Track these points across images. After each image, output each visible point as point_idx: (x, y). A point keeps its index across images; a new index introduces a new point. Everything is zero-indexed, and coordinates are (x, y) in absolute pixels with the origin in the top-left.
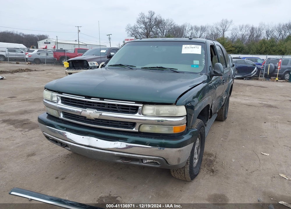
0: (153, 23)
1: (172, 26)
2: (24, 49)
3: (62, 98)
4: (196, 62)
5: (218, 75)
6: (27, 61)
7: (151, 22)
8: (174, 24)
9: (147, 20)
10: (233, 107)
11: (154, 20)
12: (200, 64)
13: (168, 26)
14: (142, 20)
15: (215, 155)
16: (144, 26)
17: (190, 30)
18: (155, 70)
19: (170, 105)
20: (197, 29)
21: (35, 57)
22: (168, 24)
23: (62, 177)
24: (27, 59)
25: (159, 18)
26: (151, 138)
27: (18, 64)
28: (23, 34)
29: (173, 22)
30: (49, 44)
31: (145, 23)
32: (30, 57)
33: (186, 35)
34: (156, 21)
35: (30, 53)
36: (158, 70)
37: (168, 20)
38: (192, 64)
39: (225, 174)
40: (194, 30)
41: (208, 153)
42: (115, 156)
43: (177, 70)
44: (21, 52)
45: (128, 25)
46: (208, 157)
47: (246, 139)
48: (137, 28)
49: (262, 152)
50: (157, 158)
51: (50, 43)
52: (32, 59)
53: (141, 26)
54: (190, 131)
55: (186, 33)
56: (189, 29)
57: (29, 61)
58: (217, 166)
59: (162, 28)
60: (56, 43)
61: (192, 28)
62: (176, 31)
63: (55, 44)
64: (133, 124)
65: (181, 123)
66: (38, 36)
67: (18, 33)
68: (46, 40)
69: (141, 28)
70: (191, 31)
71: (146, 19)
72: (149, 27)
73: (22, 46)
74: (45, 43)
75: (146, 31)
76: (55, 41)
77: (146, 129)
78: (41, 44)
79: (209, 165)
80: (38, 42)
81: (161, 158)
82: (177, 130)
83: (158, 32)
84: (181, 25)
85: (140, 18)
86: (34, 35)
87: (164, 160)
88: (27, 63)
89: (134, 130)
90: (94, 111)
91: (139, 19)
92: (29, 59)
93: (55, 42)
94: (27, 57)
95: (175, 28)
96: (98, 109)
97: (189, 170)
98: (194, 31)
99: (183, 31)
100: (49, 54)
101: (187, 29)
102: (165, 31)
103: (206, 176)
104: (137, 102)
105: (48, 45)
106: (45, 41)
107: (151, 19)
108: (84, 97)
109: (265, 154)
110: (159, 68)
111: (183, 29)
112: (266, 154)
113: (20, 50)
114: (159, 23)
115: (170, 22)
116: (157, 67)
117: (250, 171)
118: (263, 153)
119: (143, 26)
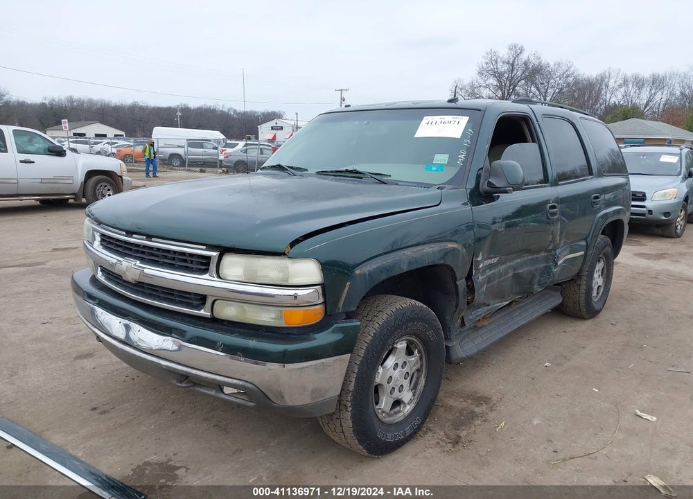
0: (519, 73)
1: (570, 79)
2: (218, 142)
3: (102, 235)
4: (441, 158)
5: (498, 190)
6: (221, 167)
7: (515, 72)
8: (576, 74)
9: (503, 68)
10: (648, 286)
11: (523, 67)
12: (450, 164)
13: (558, 79)
14: (492, 67)
15: (494, 402)
16: (495, 83)
17: (620, 86)
18: (345, 176)
19: (278, 257)
20: (641, 83)
21: (237, 159)
22: (558, 74)
23: (106, 408)
24: (221, 161)
25: (534, 61)
26: (232, 333)
27: (204, 174)
28: (235, 111)
29: (572, 69)
30: (280, 130)
31: (498, 75)
32: (227, 157)
33: (608, 99)
34: (527, 68)
35: (229, 150)
36: (351, 177)
37: (559, 65)
38: (430, 162)
39: (483, 454)
40: (630, 86)
41: (479, 395)
42: (164, 369)
43: (389, 178)
44: (213, 148)
45: (455, 82)
46: (472, 404)
47: (619, 370)
48: (477, 87)
49: (637, 411)
50: (241, 383)
51: (282, 128)
52: (230, 162)
53: (487, 83)
54: (335, 325)
55: (608, 96)
56: (618, 83)
57: (225, 167)
58: (478, 431)
59: (543, 84)
60: (295, 129)
61: (625, 82)
62: (579, 89)
63: (293, 130)
64: (200, 299)
65: (308, 302)
66: (263, 114)
67: (226, 110)
68: (274, 121)
69: (487, 86)
70: (622, 90)
71: (501, 64)
72: (508, 84)
73: (217, 135)
74: (272, 128)
75: (501, 93)
76: (292, 123)
77: (229, 312)
78: (265, 132)
79: (458, 425)
80: (259, 127)
81: (250, 386)
82: (297, 318)
83: (531, 94)
84: (594, 76)
85: (487, 63)
86: (255, 112)
87: (256, 388)
88: (221, 171)
89: (202, 312)
90: (133, 263)
91: (484, 65)
92: (225, 162)
93: (293, 126)
94: (221, 157)
95: (576, 82)
96: (142, 260)
97: (351, 425)
98: (632, 89)
99: (600, 90)
100: (264, 151)
101: (611, 83)
102: (551, 91)
103: (430, 450)
104: (211, 247)
105: (278, 133)
106: (272, 123)
107: (513, 65)
108: (124, 233)
109: (644, 415)
110: (351, 172)
111: (601, 85)
112: (649, 417)
113: (212, 142)
114: (534, 73)
115: (565, 68)
116: (347, 170)
117: (562, 456)
118: (639, 413)
119: (493, 81)
